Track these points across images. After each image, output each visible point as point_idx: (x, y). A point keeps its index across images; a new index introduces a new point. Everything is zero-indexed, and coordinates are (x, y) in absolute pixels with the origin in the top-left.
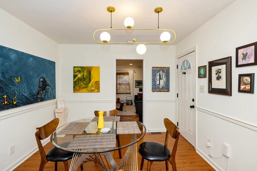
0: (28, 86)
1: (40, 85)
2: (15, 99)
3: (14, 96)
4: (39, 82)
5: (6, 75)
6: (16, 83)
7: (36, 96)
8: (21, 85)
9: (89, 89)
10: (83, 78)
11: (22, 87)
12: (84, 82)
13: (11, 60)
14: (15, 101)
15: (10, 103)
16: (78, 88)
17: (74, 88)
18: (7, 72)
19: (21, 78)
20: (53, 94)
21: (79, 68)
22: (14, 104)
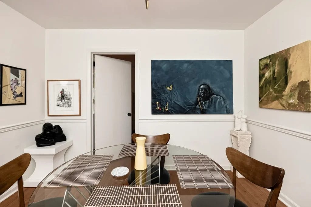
0: (181, 94)
1: (199, 94)
2: (167, 107)
3: (166, 103)
4: (198, 90)
5: (158, 84)
6: (168, 91)
7: (194, 107)
8: (173, 93)
9: (284, 103)
10: (274, 78)
11: (175, 95)
12: (275, 87)
13: (163, 70)
14: (167, 108)
15: (162, 109)
16: (265, 99)
17: (260, 99)
18: (158, 82)
19: (173, 86)
20: (226, 107)
21: (266, 59)
22: (166, 111)
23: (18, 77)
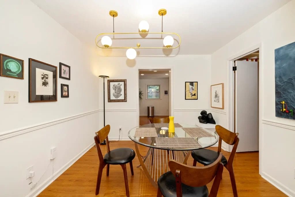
5: (283, 78)
15: (290, 112)
18: (284, 75)
23: (193, 86)
